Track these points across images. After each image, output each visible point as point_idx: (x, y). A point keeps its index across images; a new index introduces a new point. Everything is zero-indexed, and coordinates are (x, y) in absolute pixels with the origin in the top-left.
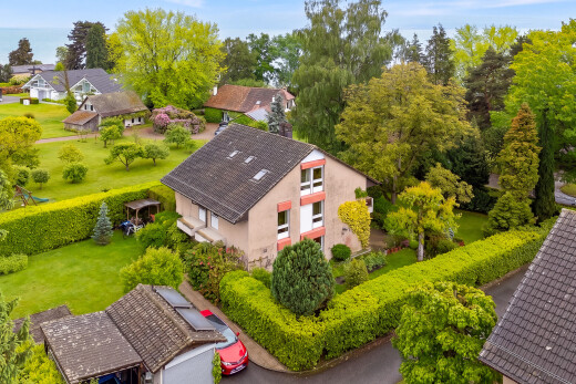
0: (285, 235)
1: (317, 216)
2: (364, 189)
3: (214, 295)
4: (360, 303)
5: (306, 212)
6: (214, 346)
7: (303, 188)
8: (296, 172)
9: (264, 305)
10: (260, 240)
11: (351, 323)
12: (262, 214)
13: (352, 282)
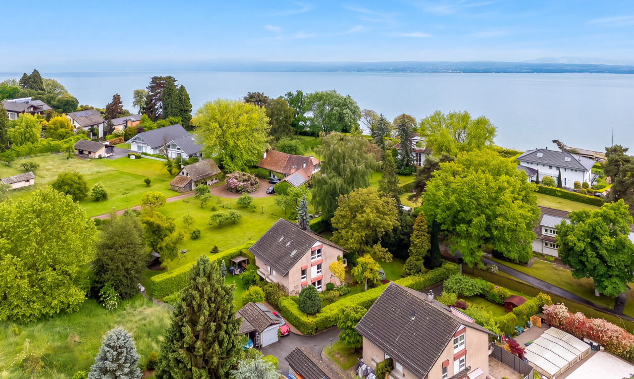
0: (305, 279)
1: (319, 270)
2: (341, 255)
3: (276, 307)
4: (330, 311)
5: (314, 269)
6: (278, 325)
7: (312, 258)
8: (310, 252)
9: (294, 310)
10: (294, 283)
11: (326, 318)
12: (295, 271)
13: (331, 301)
